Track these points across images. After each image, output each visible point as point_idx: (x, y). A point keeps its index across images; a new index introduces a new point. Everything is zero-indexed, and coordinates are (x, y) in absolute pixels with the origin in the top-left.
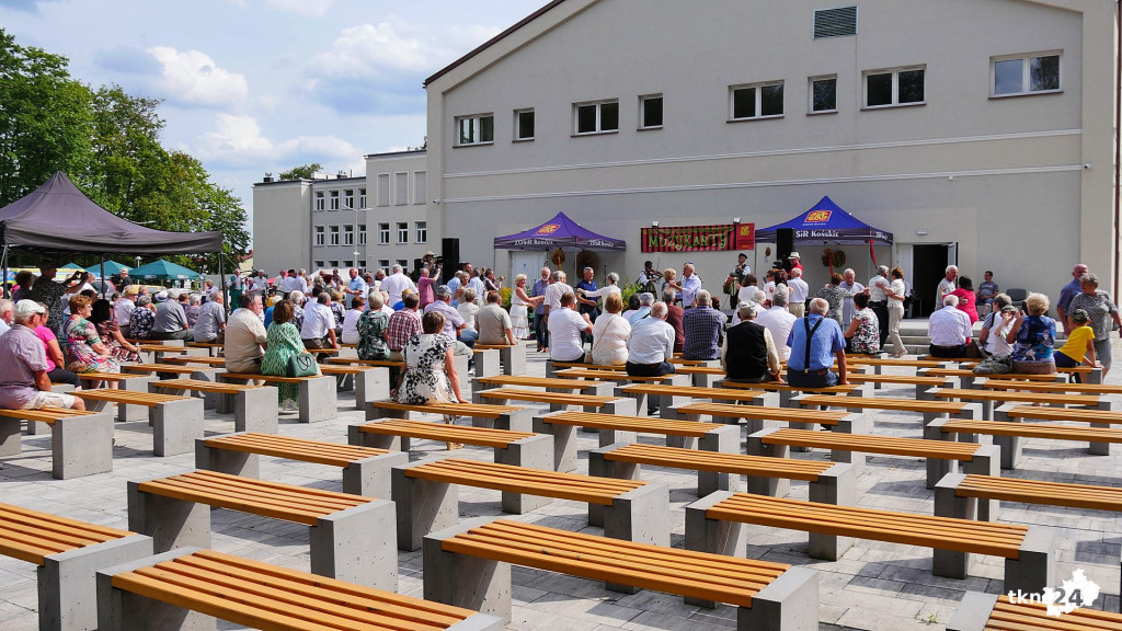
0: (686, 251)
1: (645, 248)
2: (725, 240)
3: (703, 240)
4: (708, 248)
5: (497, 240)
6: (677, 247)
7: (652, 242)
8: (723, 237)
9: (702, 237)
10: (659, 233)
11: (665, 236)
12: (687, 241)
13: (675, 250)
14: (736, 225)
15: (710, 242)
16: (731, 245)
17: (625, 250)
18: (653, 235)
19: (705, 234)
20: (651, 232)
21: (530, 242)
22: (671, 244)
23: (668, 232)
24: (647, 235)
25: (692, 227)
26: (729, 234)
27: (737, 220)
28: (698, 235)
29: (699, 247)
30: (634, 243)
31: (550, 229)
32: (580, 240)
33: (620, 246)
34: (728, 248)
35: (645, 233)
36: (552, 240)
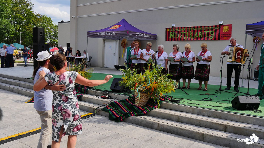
0: (190, 40)
1: (168, 38)
2: (213, 34)
3: (200, 34)
4: (202, 39)
5: (88, 33)
6: (185, 38)
7: (172, 35)
8: (212, 33)
9: (200, 33)
10: (175, 30)
11: (178, 32)
12: (190, 35)
13: (184, 40)
14: (220, 25)
15: (204, 35)
16: (217, 37)
17: (157, 39)
18: (172, 32)
19: (201, 31)
20: (171, 30)
21: (104, 34)
22: (182, 37)
23: (180, 30)
24: (169, 32)
25: (194, 27)
26: (216, 31)
27: (221, 23)
28: (197, 31)
29: (197, 38)
30: (162, 36)
31: (116, 27)
32: (130, 32)
33: (154, 38)
34: (215, 39)
35: (168, 30)
36: (115, 32)
